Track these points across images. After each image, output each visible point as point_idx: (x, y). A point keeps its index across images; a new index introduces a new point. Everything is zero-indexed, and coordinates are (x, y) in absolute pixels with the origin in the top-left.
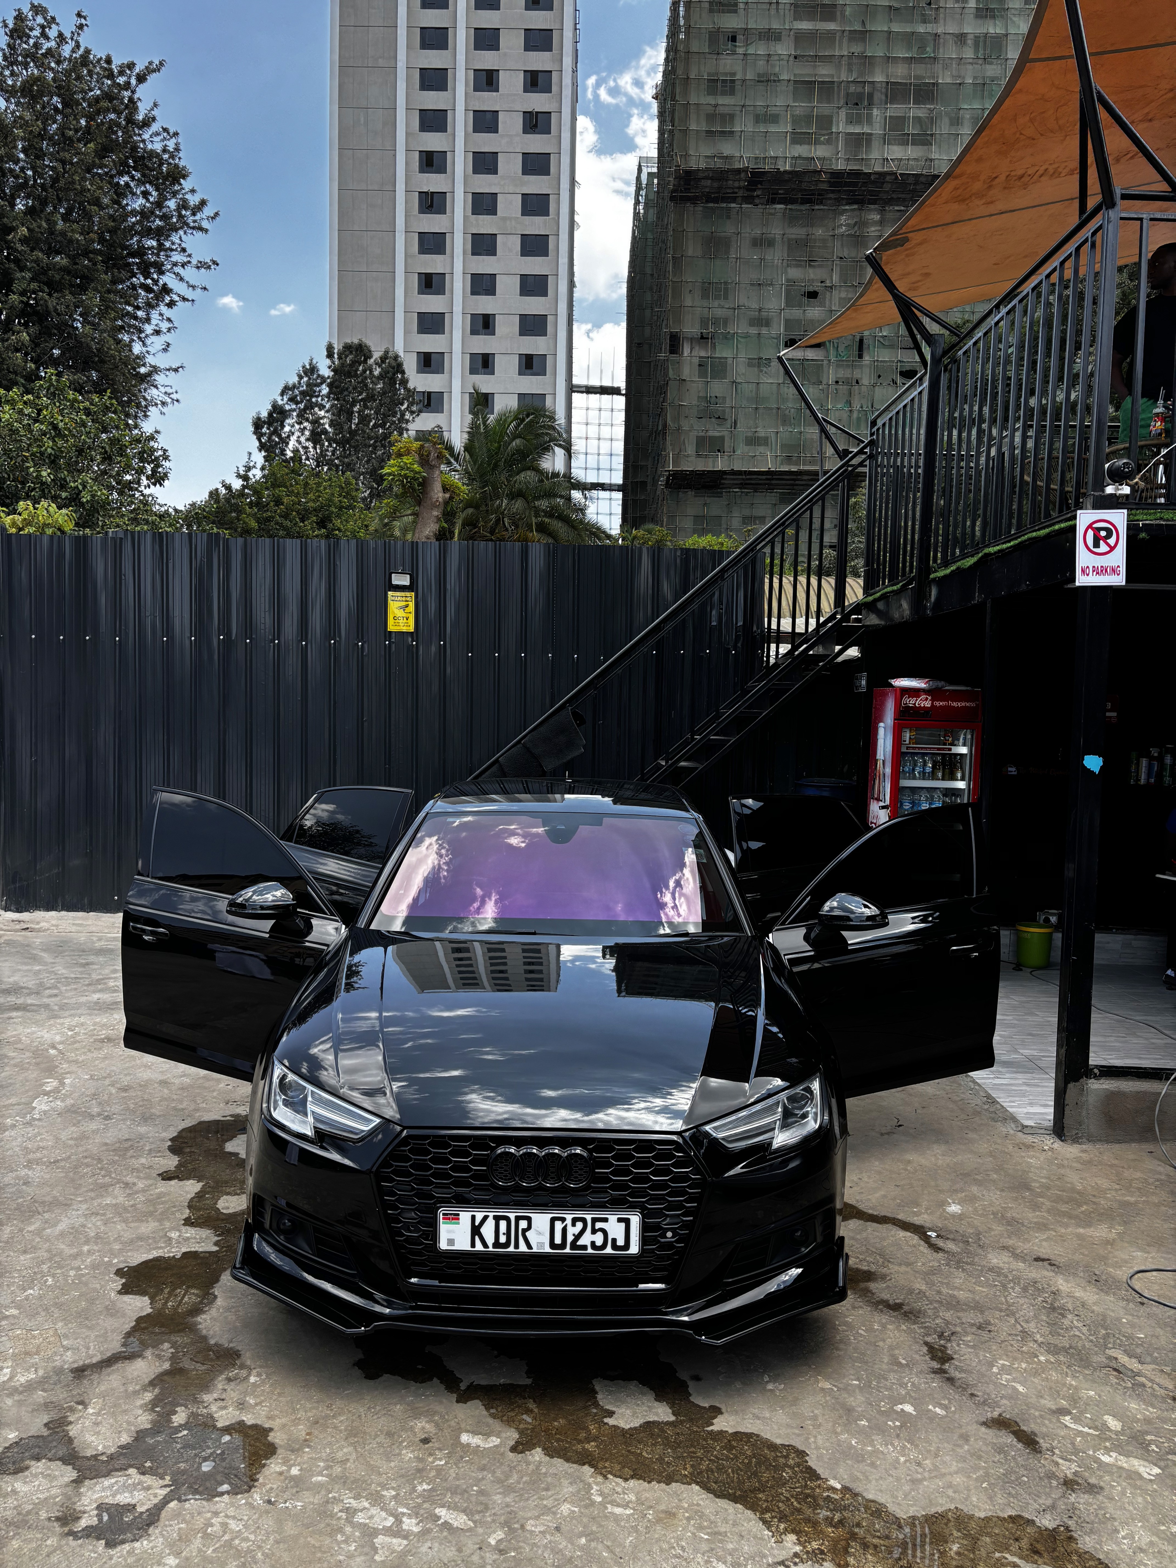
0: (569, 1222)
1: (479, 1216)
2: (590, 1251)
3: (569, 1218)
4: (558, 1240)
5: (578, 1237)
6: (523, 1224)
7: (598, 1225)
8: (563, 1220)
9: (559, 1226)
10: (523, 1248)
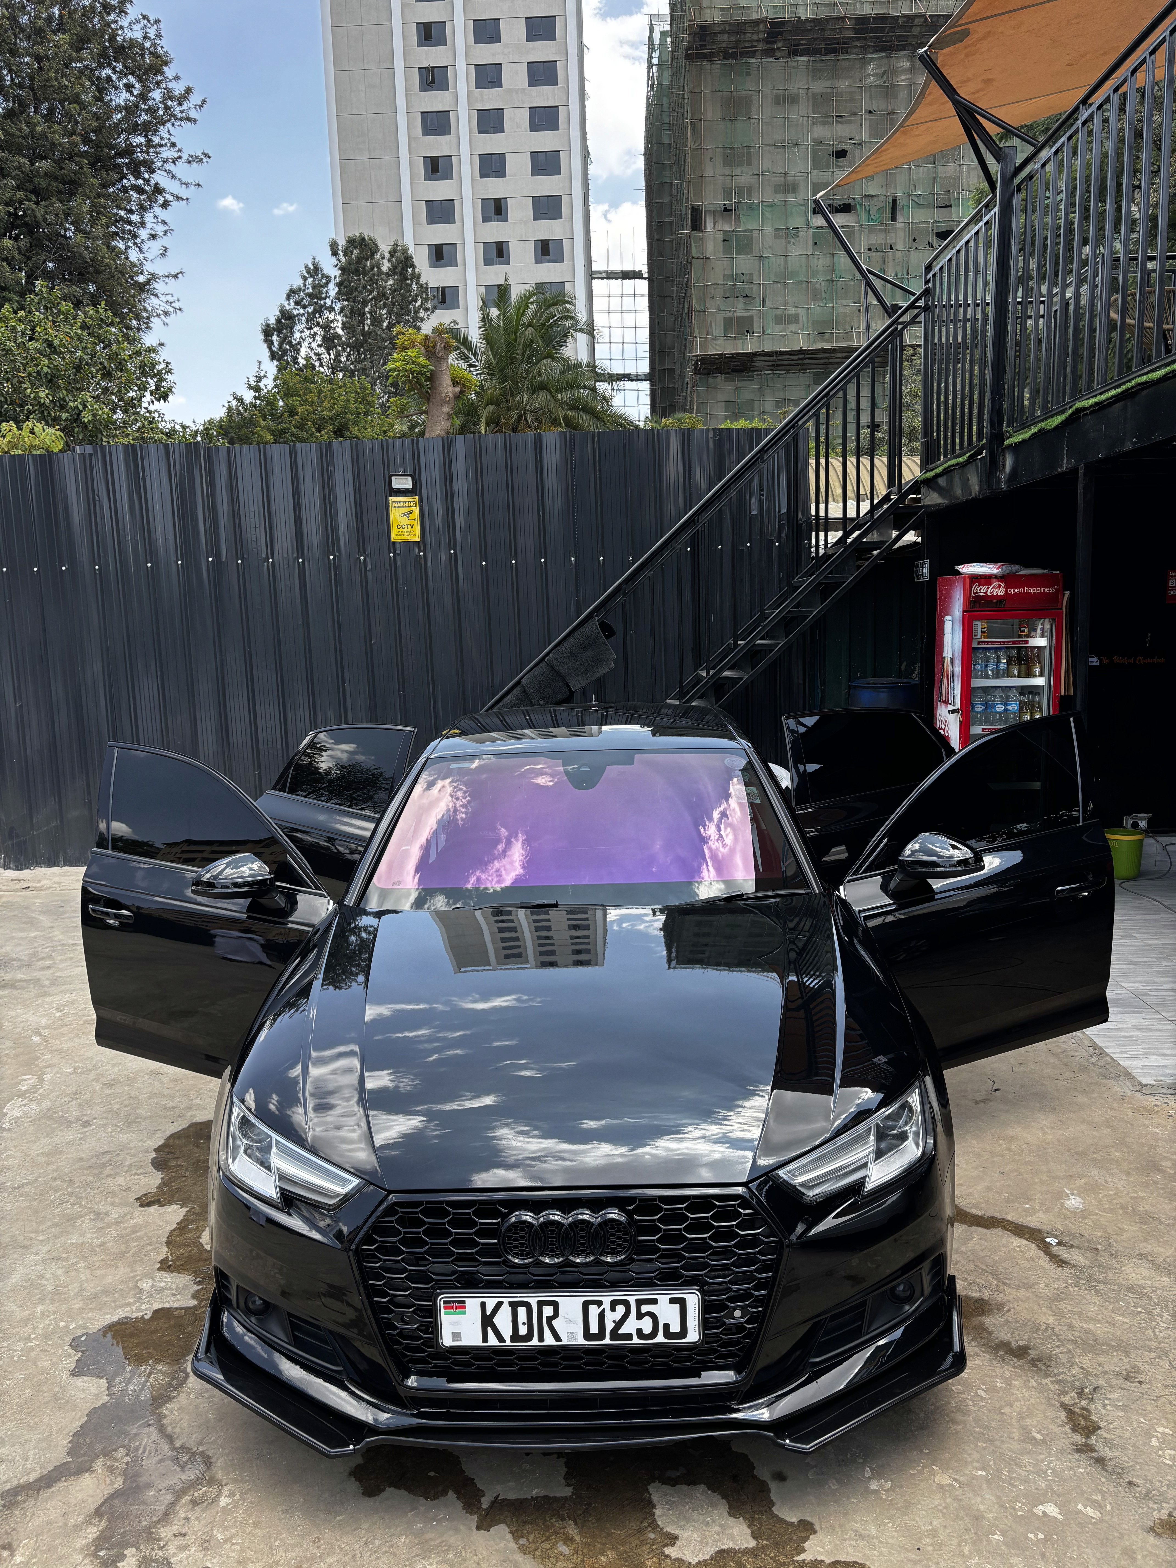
0: (606, 1306)
1: (491, 1304)
2: (636, 1340)
3: (607, 1301)
4: (594, 1329)
5: (619, 1324)
6: (548, 1311)
7: (645, 1308)
8: (599, 1303)
9: (594, 1311)
10: (549, 1340)
